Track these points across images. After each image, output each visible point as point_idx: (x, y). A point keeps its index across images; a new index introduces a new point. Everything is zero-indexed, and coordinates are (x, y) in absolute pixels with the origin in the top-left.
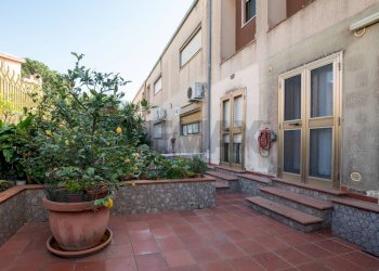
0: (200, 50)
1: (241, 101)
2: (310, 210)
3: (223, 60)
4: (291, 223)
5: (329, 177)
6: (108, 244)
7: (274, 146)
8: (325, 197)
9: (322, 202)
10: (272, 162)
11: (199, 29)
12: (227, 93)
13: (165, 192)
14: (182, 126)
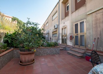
0: (57, 17)
1: (66, 29)
2: (80, 53)
3: (62, 19)
4: (76, 56)
5: (84, 46)
6: (34, 62)
7: (73, 39)
8: (83, 50)
9: (83, 51)
10: (73, 43)
11: (57, 12)
12: (63, 27)
13: (48, 50)
14: (53, 35)
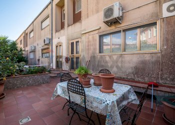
0: (49, 25)
1: (61, 47)
3: (56, 31)
11: (48, 17)
13: (30, 79)
14: (42, 54)
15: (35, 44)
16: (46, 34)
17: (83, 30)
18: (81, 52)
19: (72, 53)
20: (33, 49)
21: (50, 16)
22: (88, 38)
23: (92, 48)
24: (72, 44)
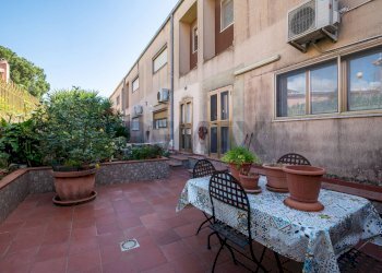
0: (167, 63)
1: (190, 106)
3: (181, 74)
7: (207, 137)
11: (165, 47)
12: (183, 99)
13: (134, 169)
14: (155, 121)
15: (142, 103)
16: (161, 82)
17: (238, 68)
18: (234, 115)
19: (213, 117)
20: (138, 111)
21: (169, 46)
22: (250, 83)
23: (258, 104)
24: (214, 98)
